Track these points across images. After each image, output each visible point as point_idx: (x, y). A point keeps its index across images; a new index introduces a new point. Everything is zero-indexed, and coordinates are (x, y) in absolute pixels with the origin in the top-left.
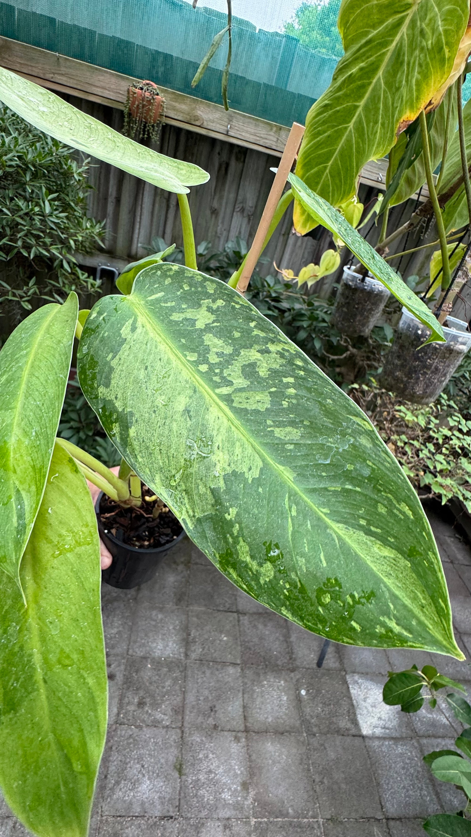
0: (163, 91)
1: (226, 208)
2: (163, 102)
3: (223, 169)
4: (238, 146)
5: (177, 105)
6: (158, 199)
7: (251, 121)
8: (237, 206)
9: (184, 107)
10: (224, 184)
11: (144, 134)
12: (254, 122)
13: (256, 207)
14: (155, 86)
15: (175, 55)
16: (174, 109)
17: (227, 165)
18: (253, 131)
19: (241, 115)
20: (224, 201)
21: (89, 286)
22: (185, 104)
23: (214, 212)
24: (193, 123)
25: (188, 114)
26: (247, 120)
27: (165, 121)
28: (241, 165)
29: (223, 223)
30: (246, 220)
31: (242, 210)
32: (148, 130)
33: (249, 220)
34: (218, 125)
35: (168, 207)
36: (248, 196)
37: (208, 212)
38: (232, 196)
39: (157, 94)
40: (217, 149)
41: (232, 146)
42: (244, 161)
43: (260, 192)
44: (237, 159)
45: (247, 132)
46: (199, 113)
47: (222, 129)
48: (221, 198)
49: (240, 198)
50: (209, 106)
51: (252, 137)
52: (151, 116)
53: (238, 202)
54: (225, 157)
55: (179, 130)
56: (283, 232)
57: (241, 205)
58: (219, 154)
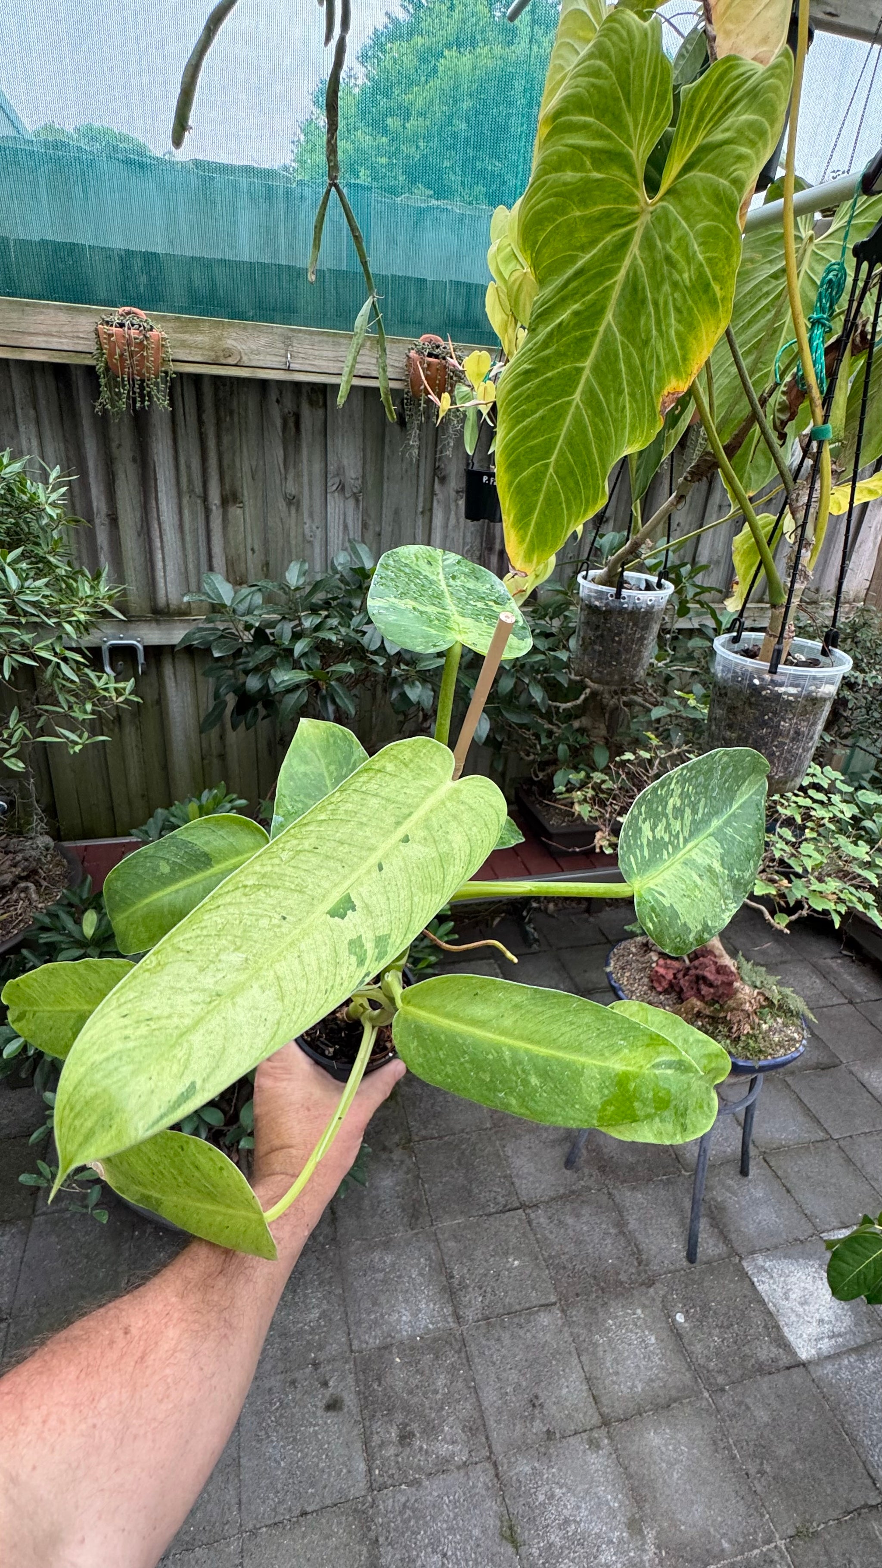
0: (156, 319)
1: (311, 490)
2: (164, 339)
3: (291, 424)
4: (309, 384)
5: (186, 337)
6: (185, 500)
7: (325, 338)
8: (329, 484)
9: (199, 338)
10: (298, 449)
11: (143, 402)
12: (331, 339)
13: (364, 476)
14: (142, 313)
15: (159, 250)
16: (183, 344)
17: (297, 417)
18: (331, 354)
19: (305, 332)
20: (305, 479)
21: (114, 694)
22: (202, 332)
23: (293, 501)
24: (224, 362)
25: (212, 349)
26: (317, 338)
27: (173, 367)
28: (321, 412)
29: (311, 515)
30: (351, 503)
31: (342, 488)
32: (149, 393)
33: (357, 501)
34: (268, 357)
35: (207, 511)
36: (345, 462)
37: (282, 504)
38: (317, 467)
39: (151, 329)
40: (273, 395)
41: (297, 385)
42: (325, 405)
43: (364, 450)
44: (311, 403)
45: (321, 358)
46: (230, 343)
47: (276, 362)
48: (298, 476)
49: (331, 468)
50: (245, 328)
51: (331, 364)
52: (148, 368)
53: (329, 476)
54: (289, 404)
55: (197, 379)
56: (420, 510)
57: (337, 480)
58: (278, 401)
